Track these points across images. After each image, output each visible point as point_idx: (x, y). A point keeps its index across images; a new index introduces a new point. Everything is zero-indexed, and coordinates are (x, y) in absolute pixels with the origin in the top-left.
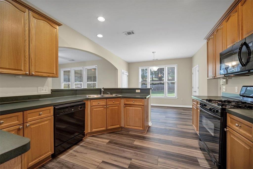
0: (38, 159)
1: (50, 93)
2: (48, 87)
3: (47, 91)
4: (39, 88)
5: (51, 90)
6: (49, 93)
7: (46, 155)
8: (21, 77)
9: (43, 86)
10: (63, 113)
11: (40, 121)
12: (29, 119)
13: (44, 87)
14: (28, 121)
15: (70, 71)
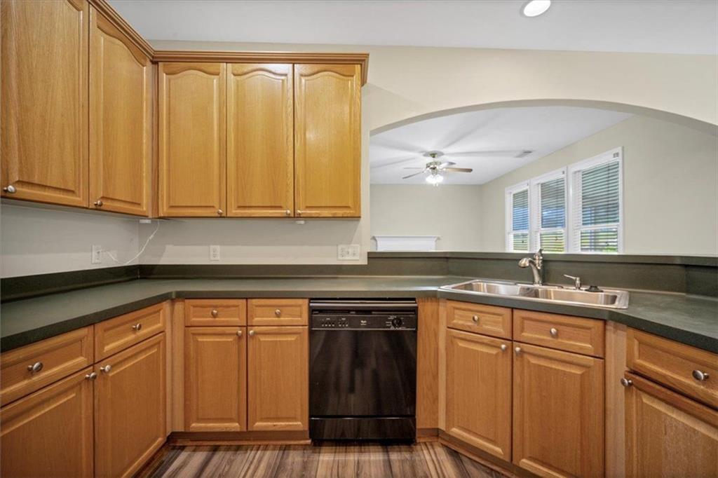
0: (272, 424)
1: (366, 263)
2: (361, 245)
3: (357, 258)
4: (340, 247)
5: (369, 253)
6: (363, 261)
7: (290, 425)
8: (302, 222)
9: (350, 242)
10: (332, 327)
11: (275, 329)
12: (256, 319)
13: (352, 245)
14: (254, 324)
15: (527, 191)
